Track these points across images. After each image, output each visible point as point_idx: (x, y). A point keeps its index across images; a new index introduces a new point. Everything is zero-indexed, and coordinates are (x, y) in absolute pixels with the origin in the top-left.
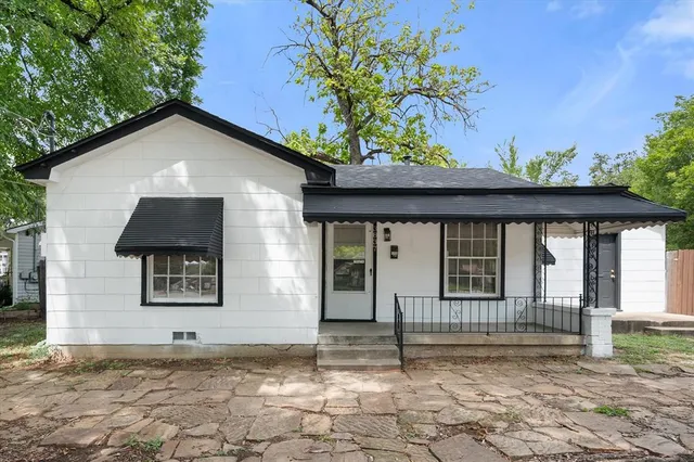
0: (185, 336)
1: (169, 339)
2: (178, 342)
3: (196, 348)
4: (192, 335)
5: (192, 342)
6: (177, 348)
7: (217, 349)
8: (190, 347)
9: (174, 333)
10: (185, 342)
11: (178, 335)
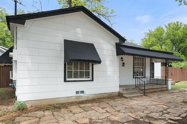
0: (80, 92)
1: (74, 94)
2: (78, 95)
3: (84, 97)
4: (82, 92)
5: (82, 95)
6: (77, 97)
7: (91, 96)
8: (82, 96)
9: (76, 91)
10: (80, 95)
11: (77, 92)
